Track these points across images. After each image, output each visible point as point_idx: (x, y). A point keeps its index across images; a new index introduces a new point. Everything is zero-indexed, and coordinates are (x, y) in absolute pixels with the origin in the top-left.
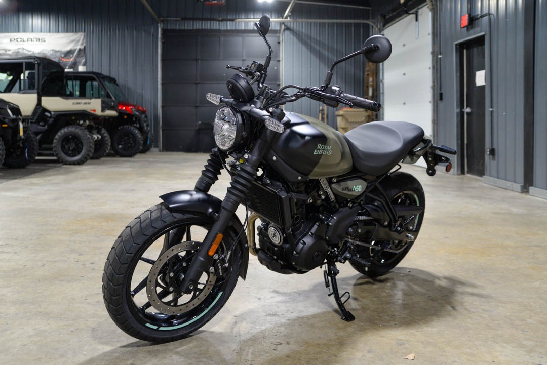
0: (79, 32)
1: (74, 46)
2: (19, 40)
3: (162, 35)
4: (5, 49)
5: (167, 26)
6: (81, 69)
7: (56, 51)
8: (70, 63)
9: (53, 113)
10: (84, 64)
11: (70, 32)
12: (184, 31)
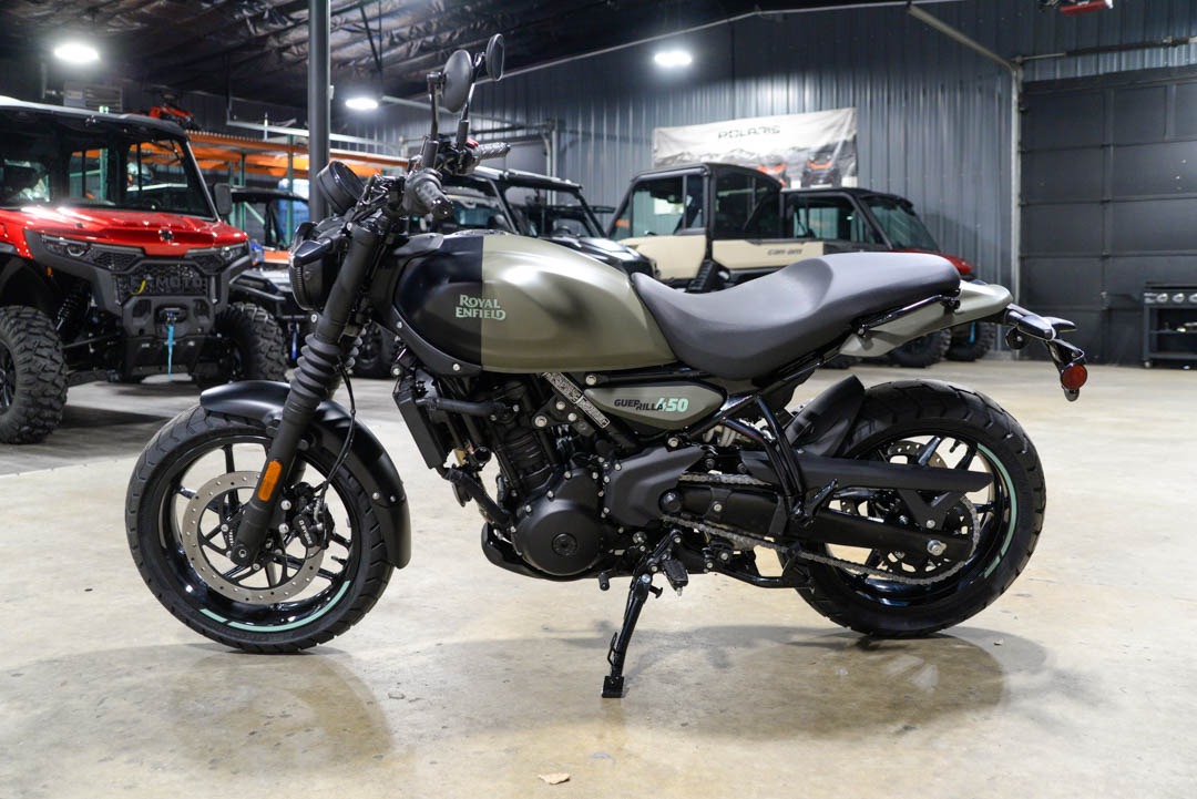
0: (843, 107)
1: (833, 138)
2: (734, 134)
3: (1020, 96)
4: (708, 154)
5: (1034, 75)
6: (848, 182)
7: (800, 150)
8: (826, 171)
9: (733, 272)
10: (855, 173)
11: (827, 109)
12: (1075, 80)
